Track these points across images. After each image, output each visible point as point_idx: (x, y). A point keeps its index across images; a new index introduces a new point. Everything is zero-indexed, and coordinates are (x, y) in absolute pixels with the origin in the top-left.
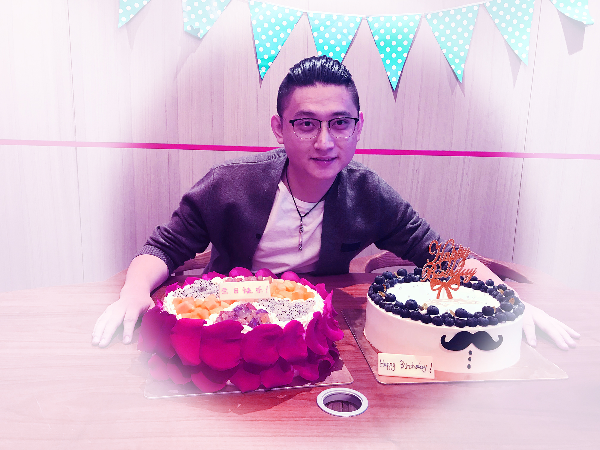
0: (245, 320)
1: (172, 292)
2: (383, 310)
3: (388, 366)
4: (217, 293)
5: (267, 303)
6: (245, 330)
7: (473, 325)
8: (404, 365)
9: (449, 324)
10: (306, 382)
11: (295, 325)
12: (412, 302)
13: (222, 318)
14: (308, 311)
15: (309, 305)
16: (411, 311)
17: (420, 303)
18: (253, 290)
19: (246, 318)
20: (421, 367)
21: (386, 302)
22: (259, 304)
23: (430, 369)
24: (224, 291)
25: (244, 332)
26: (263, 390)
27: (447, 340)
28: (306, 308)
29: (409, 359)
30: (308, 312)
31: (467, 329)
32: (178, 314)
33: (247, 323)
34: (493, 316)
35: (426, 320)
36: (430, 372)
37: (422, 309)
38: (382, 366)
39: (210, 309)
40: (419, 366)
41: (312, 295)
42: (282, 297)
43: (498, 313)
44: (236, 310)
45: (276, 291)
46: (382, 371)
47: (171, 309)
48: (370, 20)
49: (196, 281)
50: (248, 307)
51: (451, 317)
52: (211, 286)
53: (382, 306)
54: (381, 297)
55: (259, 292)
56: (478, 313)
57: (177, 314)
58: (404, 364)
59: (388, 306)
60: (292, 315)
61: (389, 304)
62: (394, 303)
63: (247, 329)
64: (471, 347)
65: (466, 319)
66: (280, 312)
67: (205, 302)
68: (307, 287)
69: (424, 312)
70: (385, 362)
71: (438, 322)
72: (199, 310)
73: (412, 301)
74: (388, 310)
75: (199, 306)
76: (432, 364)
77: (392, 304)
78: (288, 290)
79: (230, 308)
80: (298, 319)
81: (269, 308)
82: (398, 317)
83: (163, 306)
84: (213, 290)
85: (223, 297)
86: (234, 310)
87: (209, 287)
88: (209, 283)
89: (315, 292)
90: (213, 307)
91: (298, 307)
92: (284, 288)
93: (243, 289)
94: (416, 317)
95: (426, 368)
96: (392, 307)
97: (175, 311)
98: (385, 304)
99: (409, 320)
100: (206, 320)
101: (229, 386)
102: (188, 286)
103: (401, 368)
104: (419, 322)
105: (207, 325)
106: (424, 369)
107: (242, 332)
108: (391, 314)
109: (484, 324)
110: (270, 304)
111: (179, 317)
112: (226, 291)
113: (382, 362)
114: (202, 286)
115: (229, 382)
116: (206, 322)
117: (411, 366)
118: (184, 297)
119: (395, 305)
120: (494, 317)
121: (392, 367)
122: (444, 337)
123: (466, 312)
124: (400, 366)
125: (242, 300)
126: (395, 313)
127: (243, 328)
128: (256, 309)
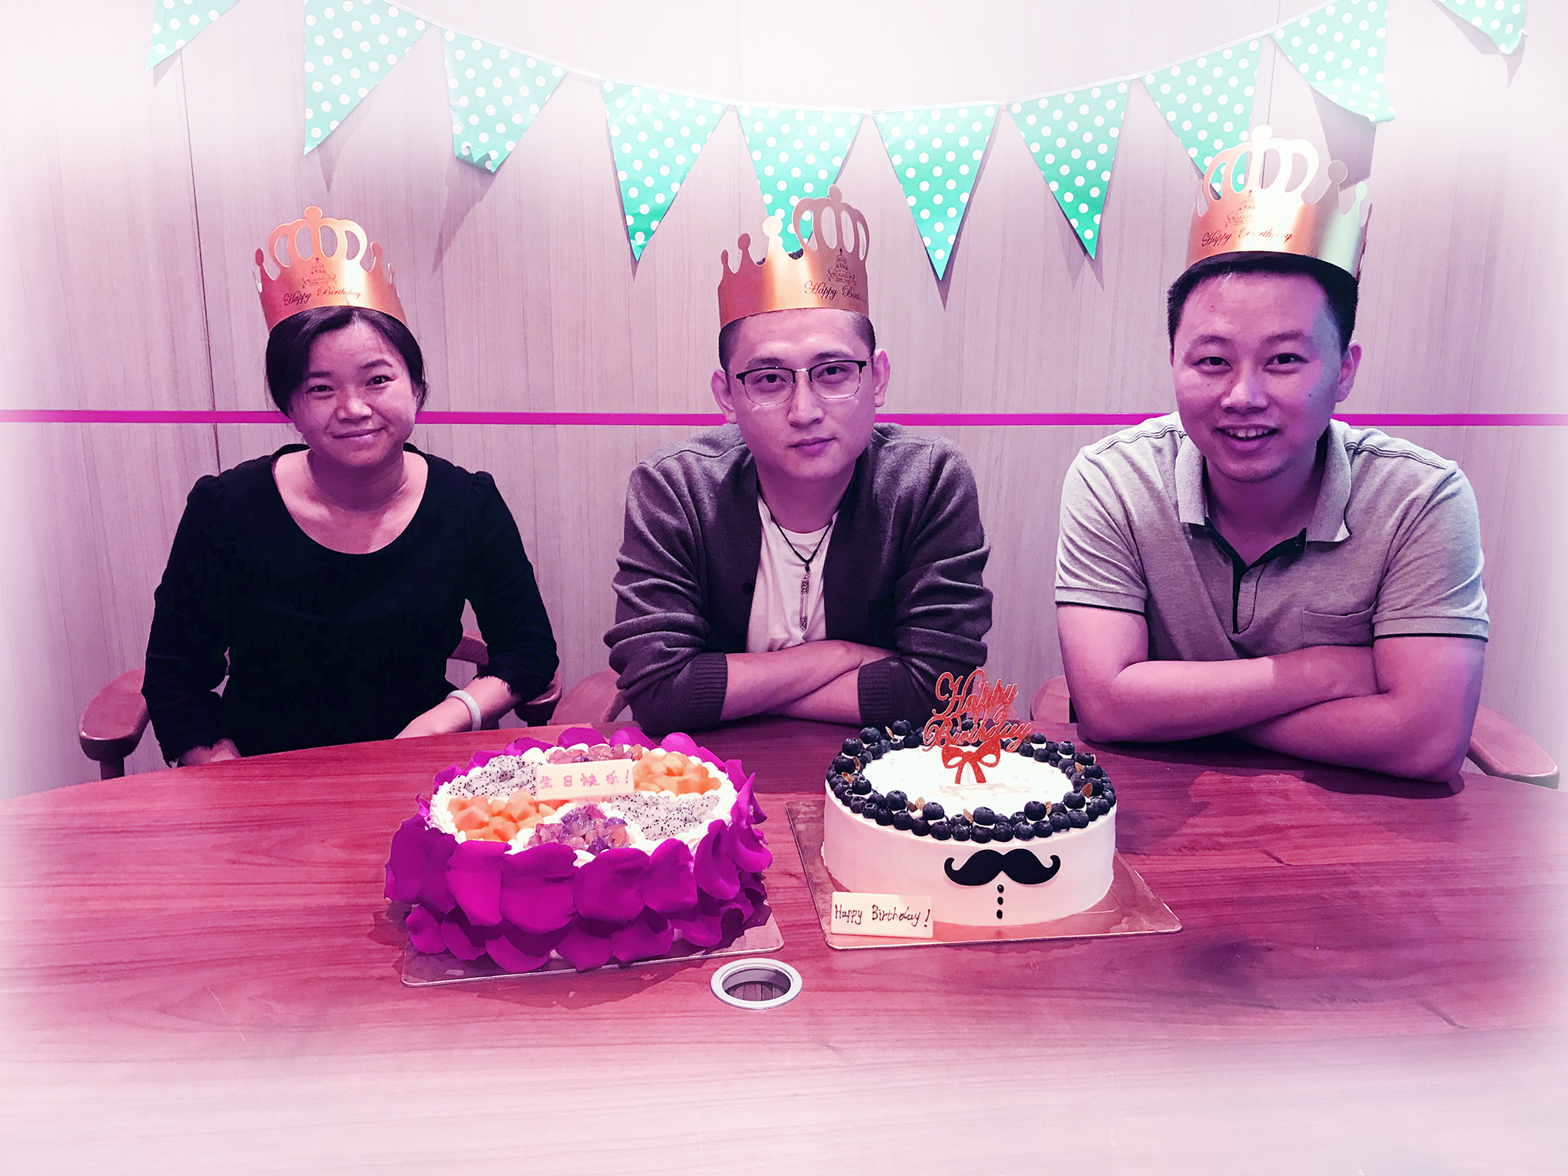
0: (582, 840)
1: (446, 783)
2: (847, 810)
3: (848, 916)
4: (531, 786)
5: (626, 804)
6: (582, 860)
7: (1005, 838)
8: (878, 915)
9: (961, 837)
10: (695, 949)
11: (673, 850)
12: (897, 796)
13: (540, 838)
14: (703, 818)
15: (705, 805)
16: (894, 812)
17: (912, 799)
18: (601, 779)
19: (584, 837)
20: (910, 917)
21: (854, 795)
22: (611, 805)
23: (926, 920)
24: (545, 782)
25: (578, 864)
26: (617, 966)
27: (957, 866)
28: (699, 813)
29: (889, 902)
30: (702, 820)
31: (994, 845)
32: (459, 832)
33: (587, 846)
34: (1044, 819)
35: (920, 829)
36: (926, 926)
37: (914, 808)
38: (838, 917)
39: (516, 820)
40: (906, 916)
41: (714, 784)
42: (659, 790)
43: (1054, 815)
44: (566, 820)
45: (645, 777)
46: (836, 925)
47: (445, 822)
48: (882, 118)
49: (492, 760)
50: (590, 813)
51: (968, 823)
52: (522, 769)
53: (846, 802)
54: (847, 783)
55: (612, 783)
56: (1017, 814)
57: (457, 830)
58: (878, 912)
59: (856, 802)
60: (671, 828)
61: (857, 799)
62: (867, 796)
63: (584, 858)
64: (1002, 878)
65: (992, 827)
66: (650, 821)
67: (508, 805)
68: (710, 766)
69: (917, 814)
70: (845, 909)
71: (941, 834)
72: (498, 822)
73: (897, 792)
74: (855, 810)
75: (499, 814)
76: (929, 910)
77: (862, 798)
78: (670, 773)
79: (555, 818)
80: (678, 837)
81: (630, 814)
82: (872, 823)
83: (431, 813)
84: (525, 778)
85: (542, 795)
86: (563, 820)
87: (518, 772)
88: (518, 763)
89: (723, 777)
90: (524, 816)
91: (683, 810)
92: (664, 769)
93: (581, 777)
94: (904, 824)
95: (918, 919)
96: (863, 804)
97: (454, 824)
98: (852, 797)
99: (890, 830)
100: (509, 843)
101: (557, 960)
102: (476, 771)
103: (873, 919)
104: (909, 834)
105: (512, 852)
106: (915, 921)
107: (575, 864)
108: (860, 817)
109: (1026, 836)
110: (633, 806)
111: (461, 838)
112: (548, 781)
113: (839, 909)
114: (504, 769)
115: (554, 954)
116: (509, 848)
117: (892, 916)
118: (470, 796)
119: (869, 801)
120: (1045, 822)
121: (857, 918)
122: (949, 862)
123: (991, 815)
124: (871, 916)
125: (579, 799)
126: (868, 815)
127: (575, 857)
128: (604, 818)
